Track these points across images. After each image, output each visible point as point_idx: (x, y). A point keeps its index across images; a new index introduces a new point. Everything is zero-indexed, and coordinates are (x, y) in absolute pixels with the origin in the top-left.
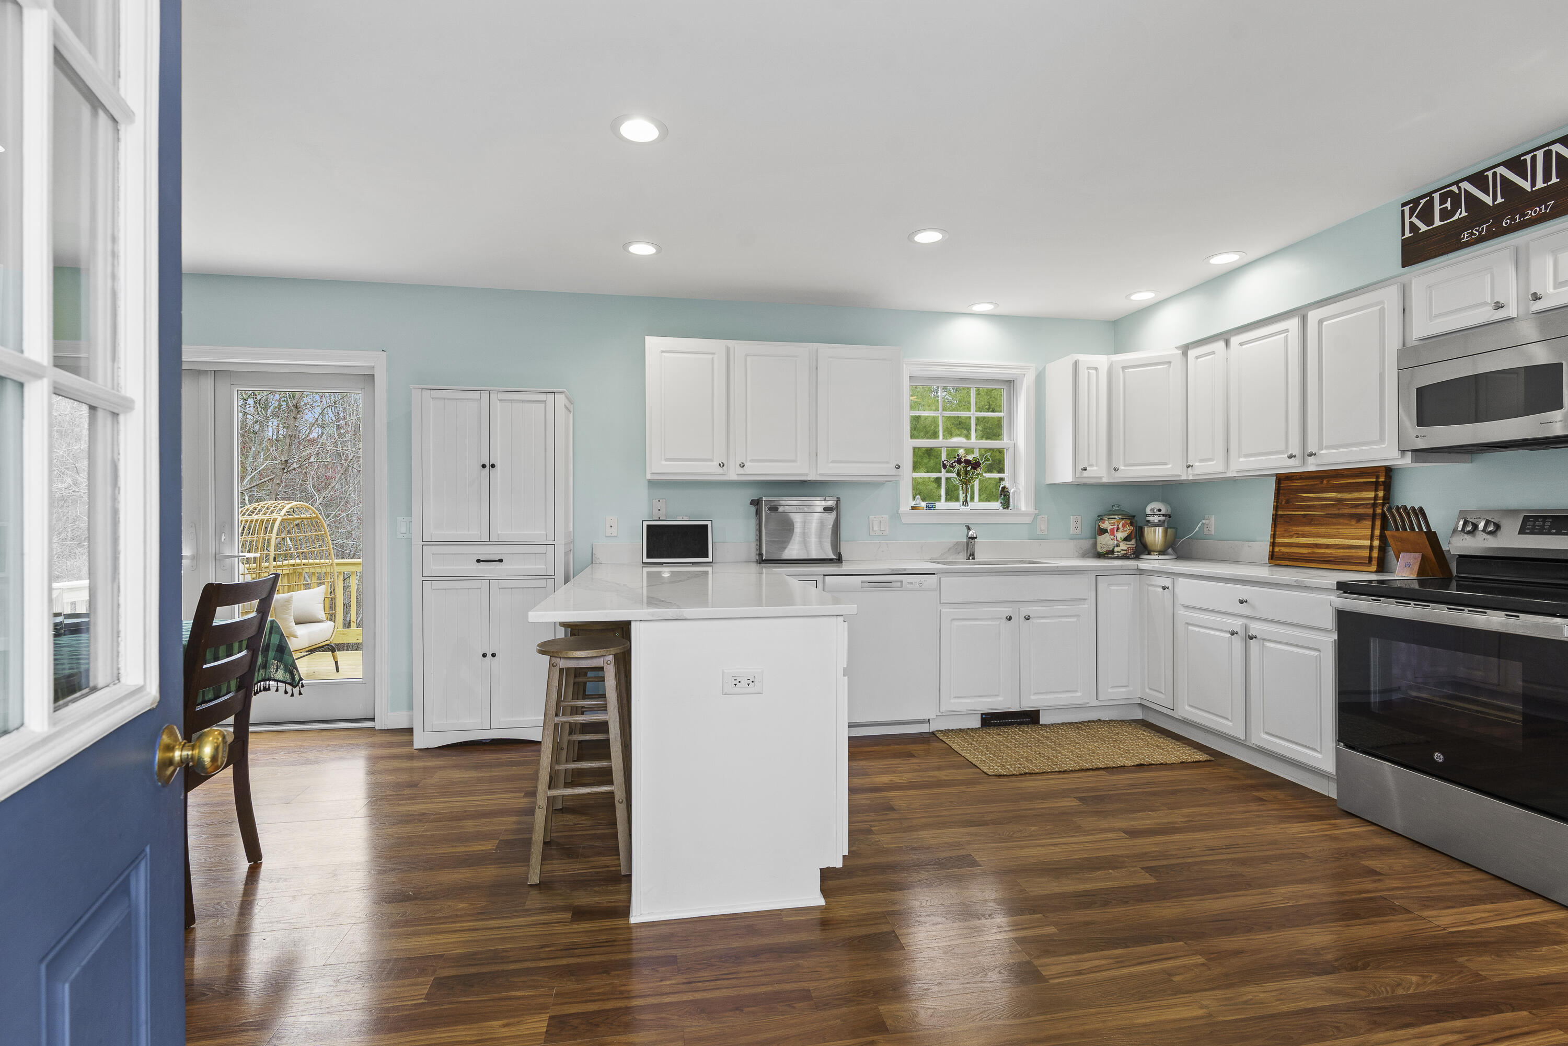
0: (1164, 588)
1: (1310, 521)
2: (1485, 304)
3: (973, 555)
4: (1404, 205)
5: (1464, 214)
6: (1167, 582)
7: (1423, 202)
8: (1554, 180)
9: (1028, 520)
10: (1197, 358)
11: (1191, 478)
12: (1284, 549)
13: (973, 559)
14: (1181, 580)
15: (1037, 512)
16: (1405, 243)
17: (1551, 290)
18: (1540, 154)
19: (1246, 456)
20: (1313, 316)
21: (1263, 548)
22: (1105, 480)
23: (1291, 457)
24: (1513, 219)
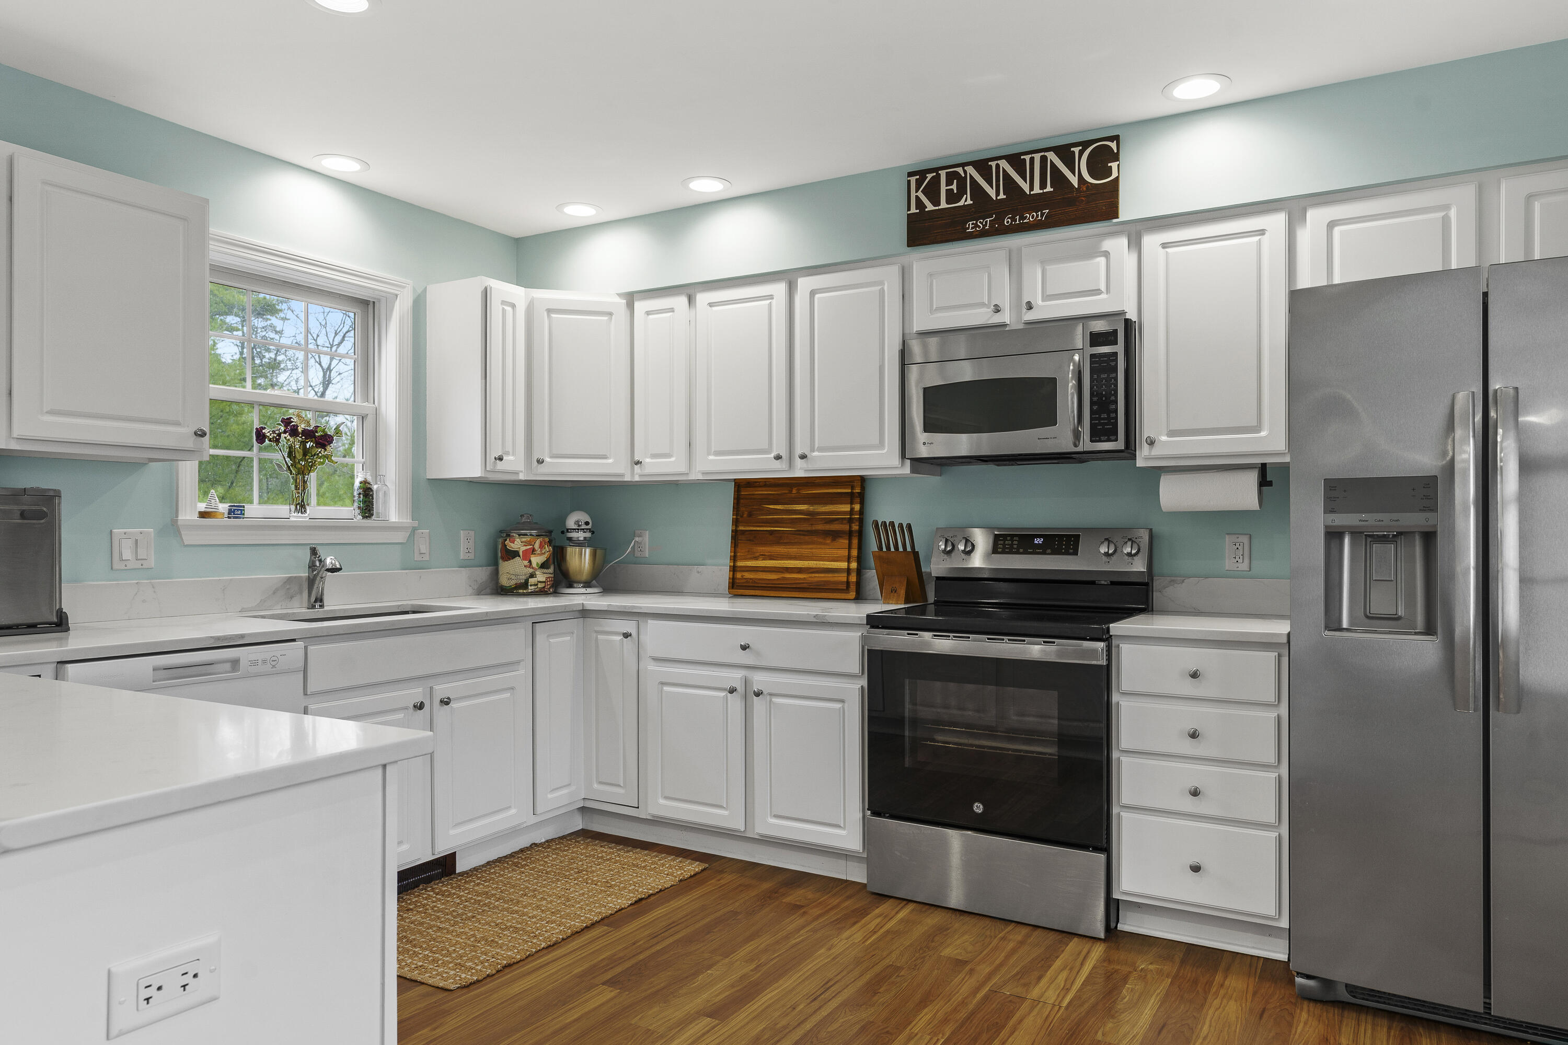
0: (627, 635)
1: (777, 539)
2: (983, 305)
3: (321, 600)
4: (910, 174)
5: (969, 202)
6: (629, 626)
7: (929, 176)
8: (1049, 189)
9: (400, 537)
10: (648, 313)
11: (637, 478)
12: (748, 575)
13: (322, 606)
14: (651, 622)
15: (416, 524)
16: (912, 220)
17: (1040, 302)
18: (1037, 157)
19: (718, 453)
20: (805, 284)
21: (721, 573)
22: (522, 477)
23: (778, 457)
24: (1013, 219)
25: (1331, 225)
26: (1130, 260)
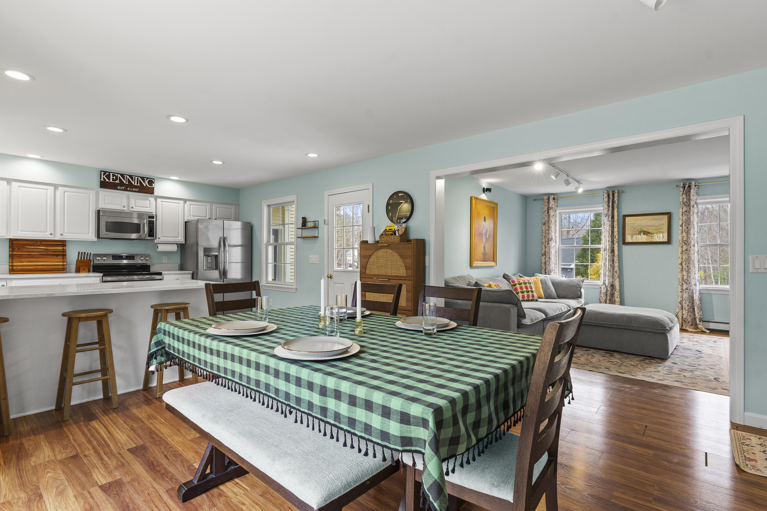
1: (32, 256)
4: (101, 171)
5: (118, 182)
7: (107, 173)
8: (139, 185)
12: (18, 267)
16: (101, 182)
17: (134, 207)
18: (136, 178)
19: (21, 231)
20: (61, 189)
21: (5, 267)
23: (51, 234)
24: (130, 189)
25: (191, 205)
26: (154, 202)
